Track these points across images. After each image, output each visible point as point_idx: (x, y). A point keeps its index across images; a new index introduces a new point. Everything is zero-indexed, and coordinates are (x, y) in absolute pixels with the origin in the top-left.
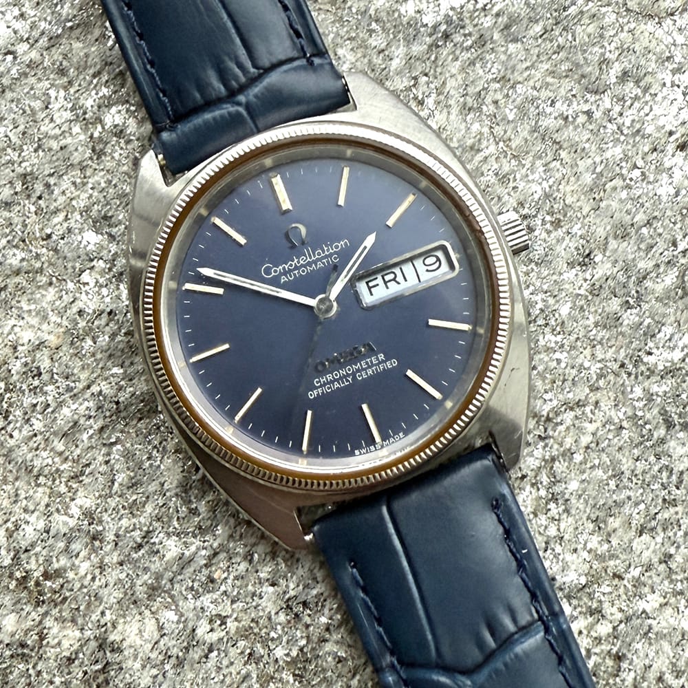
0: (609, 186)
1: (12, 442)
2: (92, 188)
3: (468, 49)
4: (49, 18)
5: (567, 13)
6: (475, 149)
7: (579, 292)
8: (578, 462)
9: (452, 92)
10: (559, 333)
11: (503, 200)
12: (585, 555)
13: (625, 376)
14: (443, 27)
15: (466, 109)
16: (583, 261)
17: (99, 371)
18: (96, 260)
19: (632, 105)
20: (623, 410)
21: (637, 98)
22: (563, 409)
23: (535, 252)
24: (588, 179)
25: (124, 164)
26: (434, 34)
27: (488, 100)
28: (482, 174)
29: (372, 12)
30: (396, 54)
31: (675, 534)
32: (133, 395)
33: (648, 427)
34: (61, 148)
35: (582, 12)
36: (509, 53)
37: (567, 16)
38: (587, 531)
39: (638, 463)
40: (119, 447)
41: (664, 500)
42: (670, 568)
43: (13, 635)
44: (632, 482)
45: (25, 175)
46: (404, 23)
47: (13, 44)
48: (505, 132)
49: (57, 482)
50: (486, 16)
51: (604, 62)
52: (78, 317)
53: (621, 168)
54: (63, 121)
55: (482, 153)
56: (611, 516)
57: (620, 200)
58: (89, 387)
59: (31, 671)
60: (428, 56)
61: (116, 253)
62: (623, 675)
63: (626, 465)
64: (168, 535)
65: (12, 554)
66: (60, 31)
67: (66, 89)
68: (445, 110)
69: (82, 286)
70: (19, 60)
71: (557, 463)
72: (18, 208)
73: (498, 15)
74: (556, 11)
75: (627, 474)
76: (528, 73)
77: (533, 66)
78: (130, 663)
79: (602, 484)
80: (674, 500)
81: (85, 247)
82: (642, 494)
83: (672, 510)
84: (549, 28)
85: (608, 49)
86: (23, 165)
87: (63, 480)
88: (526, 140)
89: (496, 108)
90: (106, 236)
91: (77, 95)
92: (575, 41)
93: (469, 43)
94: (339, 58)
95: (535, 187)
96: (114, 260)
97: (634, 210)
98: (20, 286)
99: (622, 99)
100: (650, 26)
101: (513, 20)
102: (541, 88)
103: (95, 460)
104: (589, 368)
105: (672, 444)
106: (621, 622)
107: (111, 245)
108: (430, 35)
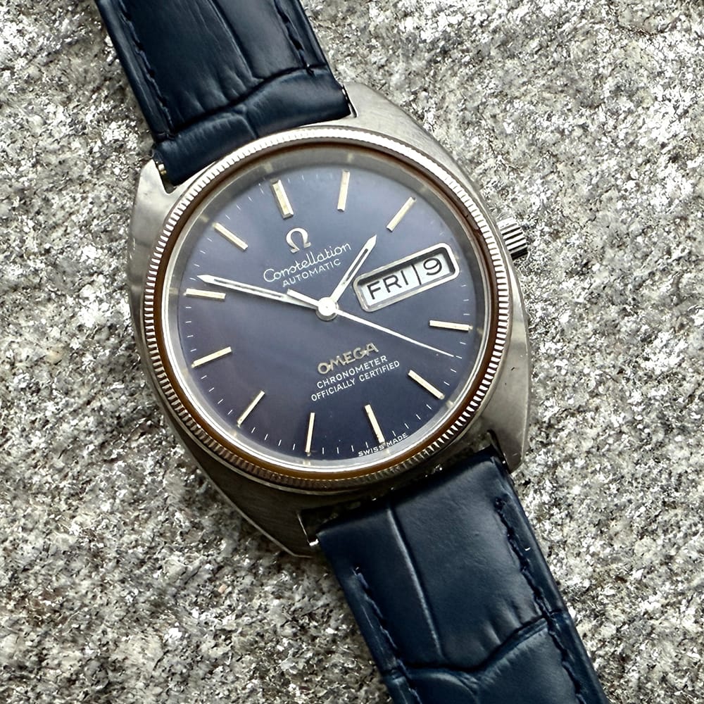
0: (604, 197)
1: (10, 460)
2: (91, 203)
3: (466, 65)
4: (47, 34)
5: (562, 30)
6: (474, 162)
7: (578, 300)
8: (579, 466)
9: (451, 107)
10: (559, 341)
11: (503, 211)
12: (588, 558)
13: (624, 382)
14: (442, 43)
15: (465, 124)
16: (581, 270)
17: (100, 386)
18: (96, 275)
19: (625, 118)
20: (623, 415)
21: (630, 112)
22: (564, 415)
23: (535, 262)
24: (585, 190)
25: (124, 180)
26: (432, 50)
27: (487, 114)
28: (482, 186)
29: (371, 28)
30: (396, 69)
31: (675, 536)
32: (134, 410)
33: (647, 431)
34: (60, 162)
35: (575, 29)
36: (506, 68)
37: (562, 32)
38: (589, 535)
39: (637, 467)
40: (120, 463)
41: (664, 502)
42: (671, 570)
43: (11, 657)
44: (632, 486)
45: (23, 190)
46: (404, 39)
47: (10, 60)
48: (504, 145)
49: (57, 500)
50: (483, 32)
51: (599, 77)
52: (77, 332)
53: (616, 179)
54: (62, 135)
55: (481, 166)
56: (613, 520)
57: (616, 210)
58: (89, 403)
59: (30, 694)
60: (427, 71)
61: (117, 267)
62: (628, 676)
63: (627, 468)
64: (171, 550)
65: (10, 574)
66: (58, 47)
67: (65, 104)
68: (445, 125)
69: (81, 301)
70: (16, 76)
71: (559, 468)
72: (15, 224)
73: (495, 32)
74: (550, 27)
75: (628, 478)
76: (525, 87)
77: (529, 82)
78: (133, 682)
79: (603, 489)
80: (674, 502)
81: (85, 262)
82: (642, 498)
83: (672, 512)
84: (544, 45)
85: (601, 64)
86: (21, 180)
87: (63, 498)
88: (524, 154)
89: (495, 122)
90: (106, 251)
91: (75, 111)
92: (569, 56)
93: (467, 59)
94: (340, 73)
95: (534, 199)
96: (114, 275)
97: (629, 220)
98: (18, 302)
99: (615, 113)
100: (642, 43)
101: (510, 37)
102: (538, 102)
103: (95, 477)
104: (589, 374)
105: (671, 447)
106: (624, 623)
107: (111, 259)
108: (429, 51)
